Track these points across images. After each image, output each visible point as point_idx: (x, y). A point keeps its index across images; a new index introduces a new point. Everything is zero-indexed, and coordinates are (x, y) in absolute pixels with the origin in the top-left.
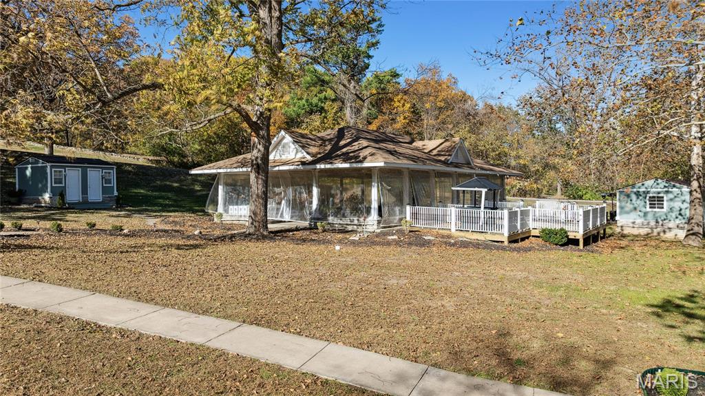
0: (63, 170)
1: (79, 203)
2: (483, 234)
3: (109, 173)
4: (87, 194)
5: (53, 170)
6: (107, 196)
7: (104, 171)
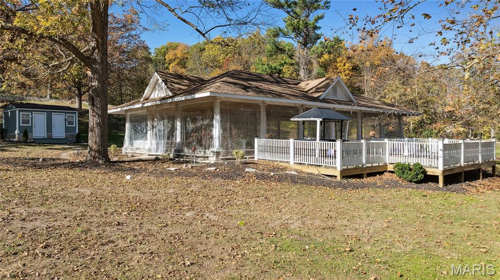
0: (30, 113)
1: (44, 139)
2: (318, 168)
3: (72, 116)
4: (52, 132)
5: (21, 113)
6: (70, 134)
7: (67, 115)
